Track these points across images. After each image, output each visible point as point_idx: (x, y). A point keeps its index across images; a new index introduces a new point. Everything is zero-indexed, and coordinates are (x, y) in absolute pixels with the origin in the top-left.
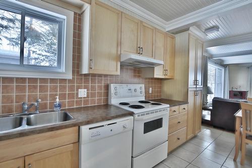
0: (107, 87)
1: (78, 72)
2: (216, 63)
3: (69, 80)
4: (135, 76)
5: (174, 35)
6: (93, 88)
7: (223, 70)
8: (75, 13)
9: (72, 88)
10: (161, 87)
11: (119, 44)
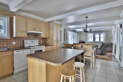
0: (23, 41)
1: (12, 36)
2: (72, 31)
3: (9, 39)
4: (35, 37)
5: (49, 23)
6: (18, 41)
7: (77, 34)
8: (10, 17)
9: (10, 42)
10: (46, 41)
11: (26, 27)
